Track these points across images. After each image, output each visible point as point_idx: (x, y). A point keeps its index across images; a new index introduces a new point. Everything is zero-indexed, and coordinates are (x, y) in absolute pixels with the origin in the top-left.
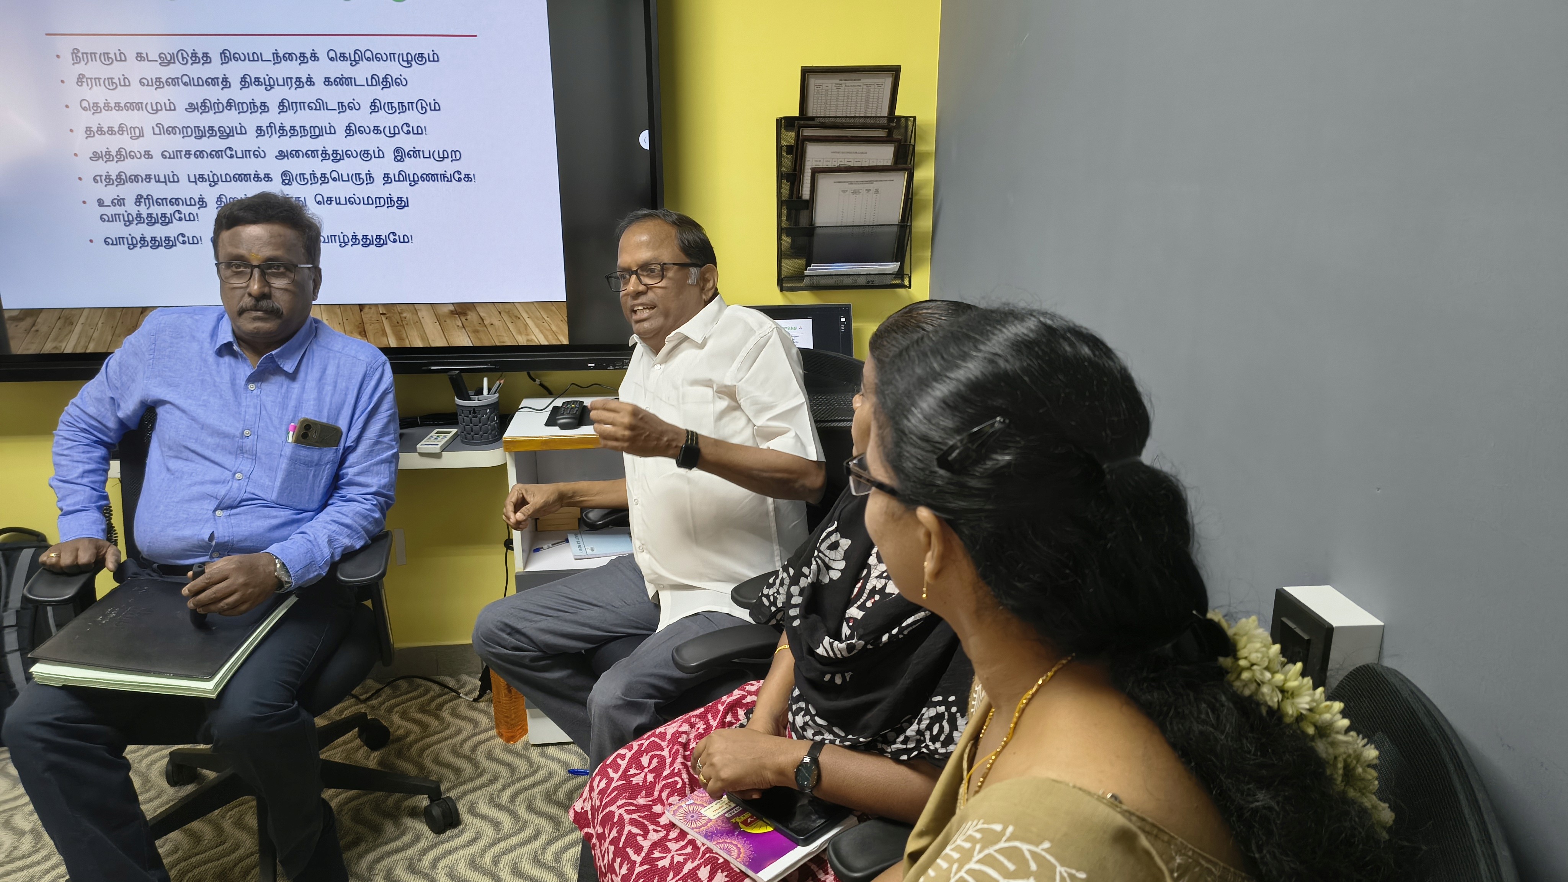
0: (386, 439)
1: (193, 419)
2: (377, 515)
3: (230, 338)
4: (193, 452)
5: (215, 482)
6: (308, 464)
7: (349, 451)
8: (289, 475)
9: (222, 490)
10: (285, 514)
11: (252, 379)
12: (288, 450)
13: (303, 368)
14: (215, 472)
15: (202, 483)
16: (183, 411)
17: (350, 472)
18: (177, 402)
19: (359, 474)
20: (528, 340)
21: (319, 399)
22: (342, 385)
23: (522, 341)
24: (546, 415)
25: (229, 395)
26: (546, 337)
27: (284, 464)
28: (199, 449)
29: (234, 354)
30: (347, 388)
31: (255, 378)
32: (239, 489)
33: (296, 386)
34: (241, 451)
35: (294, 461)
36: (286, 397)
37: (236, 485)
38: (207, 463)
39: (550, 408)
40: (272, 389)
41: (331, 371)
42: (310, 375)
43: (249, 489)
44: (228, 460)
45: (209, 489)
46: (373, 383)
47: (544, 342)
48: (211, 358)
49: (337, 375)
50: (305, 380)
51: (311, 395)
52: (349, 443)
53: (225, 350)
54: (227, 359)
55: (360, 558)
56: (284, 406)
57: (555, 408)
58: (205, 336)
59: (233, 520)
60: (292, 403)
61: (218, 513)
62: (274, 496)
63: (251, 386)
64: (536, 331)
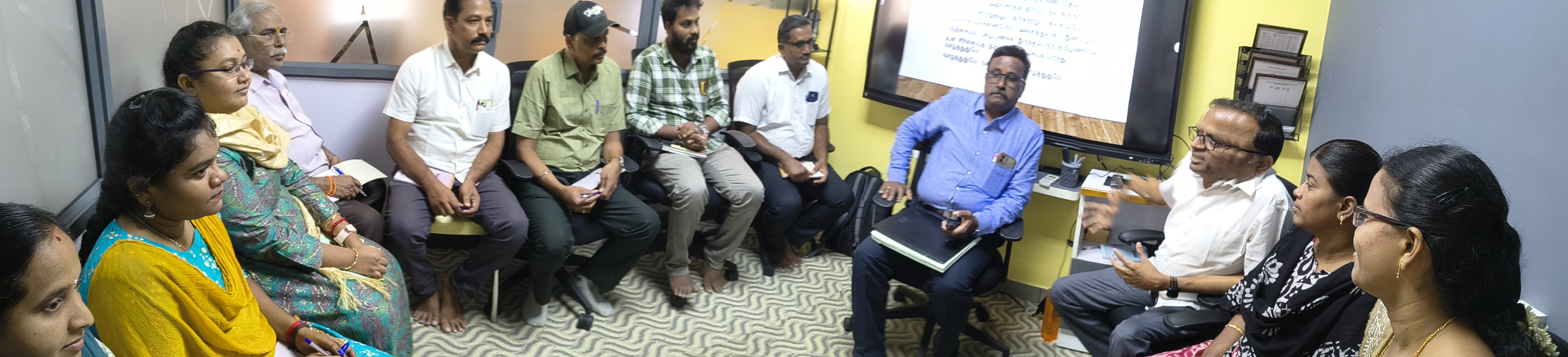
0: (1033, 171)
1: (958, 141)
2: (1021, 208)
3: (982, 108)
4: (954, 156)
5: (959, 173)
6: (999, 174)
7: (1017, 172)
8: (991, 177)
9: (961, 178)
10: (984, 197)
11: (986, 129)
12: (992, 166)
13: (1007, 129)
14: (960, 169)
15: (954, 172)
16: (955, 136)
17: (1014, 183)
18: (954, 131)
19: (1018, 185)
20: (1102, 139)
21: (1011, 145)
22: (1022, 140)
23: (1099, 139)
24: (1104, 180)
25: (975, 134)
26: (1112, 140)
27: (989, 172)
28: (957, 156)
29: (982, 116)
30: (1023, 142)
31: (988, 129)
32: (968, 179)
33: (1003, 136)
34: (972, 161)
35: (994, 171)
36: (998, 140)
37: (967, 177)
38: (958, 163)
39: (1106, 176)
40: (992, 135)
41: (1019, 133)
42: (1010, 133)
43: (973, 180)
44: (967, 164)
45: (956, 176)
46: (1035, 142)
47: (1110, 142)
48: (972, 115)
49: (1021, 135)
50: (1007, 135)
51: (1008, 142)
52: (1018, 169)
53: (979, 113)
54: (978, 117)
55: (1011, 227)
56: (995, 145)
57: (1109, 177)
58: (972, 104)
59: (962, 193)
60: (999, 144)
61: (958, 188)
62: (981, 186)
63: (985, 132)
64: (1107, 135)
